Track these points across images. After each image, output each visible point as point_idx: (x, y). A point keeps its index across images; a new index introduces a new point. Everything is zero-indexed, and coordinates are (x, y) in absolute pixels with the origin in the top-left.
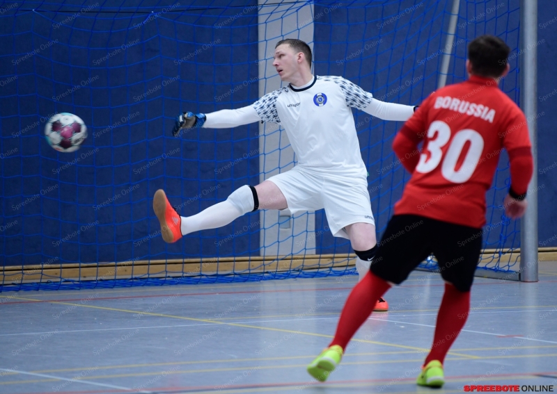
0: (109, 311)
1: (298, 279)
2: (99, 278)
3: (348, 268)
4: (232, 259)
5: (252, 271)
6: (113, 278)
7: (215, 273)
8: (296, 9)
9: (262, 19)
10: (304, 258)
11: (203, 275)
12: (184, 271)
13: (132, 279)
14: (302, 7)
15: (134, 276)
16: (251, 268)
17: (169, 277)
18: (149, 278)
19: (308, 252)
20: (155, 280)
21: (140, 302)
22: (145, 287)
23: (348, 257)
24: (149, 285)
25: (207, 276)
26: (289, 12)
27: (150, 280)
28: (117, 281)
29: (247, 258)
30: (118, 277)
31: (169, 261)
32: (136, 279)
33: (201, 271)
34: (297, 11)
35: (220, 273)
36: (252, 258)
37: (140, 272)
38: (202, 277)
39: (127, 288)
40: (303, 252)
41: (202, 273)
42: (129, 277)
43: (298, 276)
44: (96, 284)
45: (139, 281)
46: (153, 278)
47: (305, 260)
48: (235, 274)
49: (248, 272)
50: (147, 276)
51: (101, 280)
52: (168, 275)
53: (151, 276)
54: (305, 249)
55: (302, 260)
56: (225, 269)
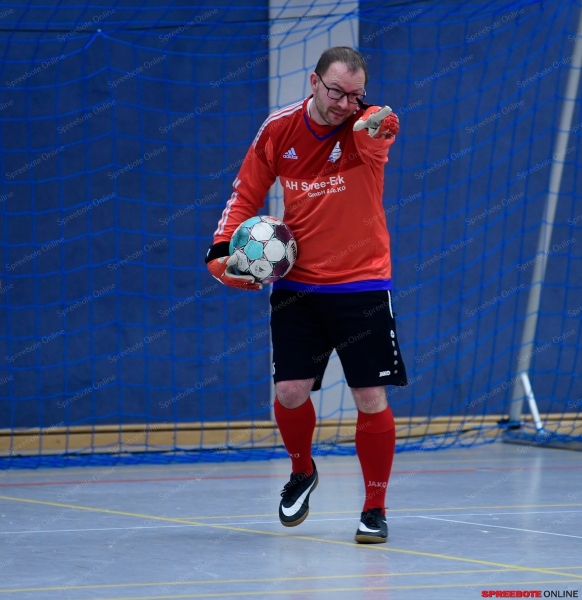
0: (26, 505)
1: (330, 457)
2: (14, 453)
3: (411, 441)
4: (224, 424)
5: (256, 445)
6: (36, 452)
7: (197, 447)
8: (326, 28)
9: (274, 42)
10: (339, 425)
11: (179, 450)
12: (149, 443)
13: (66, 455)
14: (336, 23)
15: (70, 451)
16: (255, 438)
17: (126, 452)
18: (92, 454)
19: (346, 414)
20: (105, 457)
21: (76, 490)
22: (87, 467)
23: (410, 423)
24: (93, 464)
25: (186, 451)
26: (316, 31)
27: (97, 457)
28: (43, 458)
29: (248, 423)
30: (45, 452)
31: (125, 427)
32: (74, 454)
33: (175, 444)
34: (329, 30)
35: (205, 446)
36: (257, 423)
37: (79, 443)
38: (178, 453)
39: (59, 470)
40: (337, 416)
41: (178, 447)
42: (62, 451)
43: (330, 453)
44: (11, 462)
45: (78, 458)
46: (101, 454)
47: (342, 428)
48: (230, 448)
49: (249, 445)
50: (89, 451)
51: (19, 456)
52: (124, 449)
53: (97, 450)
54: (341, 410)
55: (336, 428)
56: (213, 440)
